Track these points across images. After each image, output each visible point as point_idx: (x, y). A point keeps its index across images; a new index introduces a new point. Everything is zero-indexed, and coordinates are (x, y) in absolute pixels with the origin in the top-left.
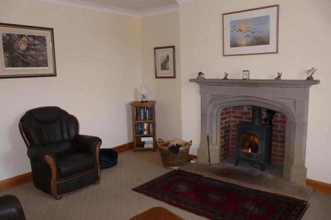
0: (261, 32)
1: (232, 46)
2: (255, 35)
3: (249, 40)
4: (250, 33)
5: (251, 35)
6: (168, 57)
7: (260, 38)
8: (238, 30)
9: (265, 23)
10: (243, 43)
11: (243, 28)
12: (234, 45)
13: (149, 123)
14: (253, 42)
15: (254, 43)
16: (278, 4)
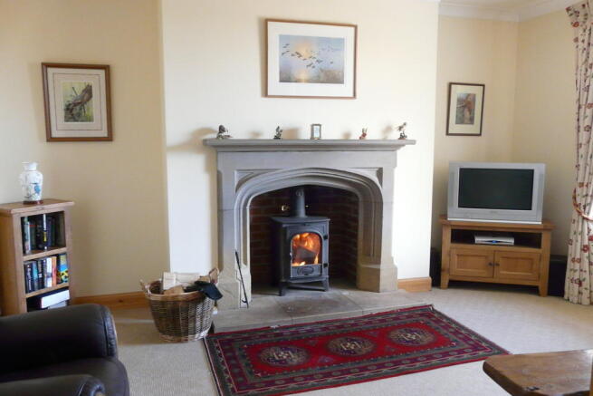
0: (332, 63)
1: (282, 80)
2: (322, 65)
3: (312, 72)
4: (314, 61)
5: (317, 65)
6: (88, 91)
7: (329, 71)
8: (294, 53)
9: (337, 50)
10: (303, 76)
11: (303, 52)
12: (286, 78)
13: (58, 256)
14: (319, 77)
15: (321, 79)
16: (355, 24)
